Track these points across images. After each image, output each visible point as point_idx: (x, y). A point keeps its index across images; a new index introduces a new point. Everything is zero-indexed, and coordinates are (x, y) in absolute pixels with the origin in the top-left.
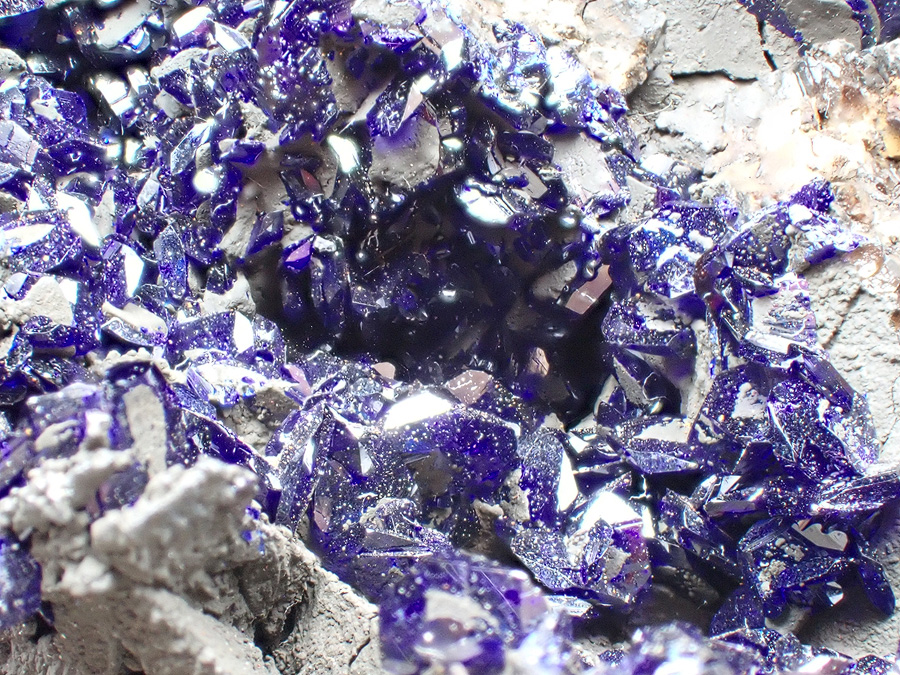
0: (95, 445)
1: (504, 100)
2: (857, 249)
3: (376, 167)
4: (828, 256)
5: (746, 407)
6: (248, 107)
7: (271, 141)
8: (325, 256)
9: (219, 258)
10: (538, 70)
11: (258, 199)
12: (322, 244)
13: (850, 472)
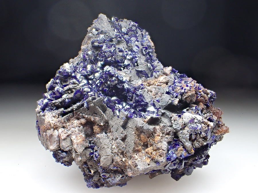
0: (93, 96)
1: (120, 79)
2: (145, 88)
3: (111, 83)
4: (143, 88)
5: (137, 98)
6: (102, 79)
7: (104, 81)
8: (107, 90)
9: (99, 90)
10: (122, 77)
11: (102, 86)
12: (107, 89)
13: (144, 101)
